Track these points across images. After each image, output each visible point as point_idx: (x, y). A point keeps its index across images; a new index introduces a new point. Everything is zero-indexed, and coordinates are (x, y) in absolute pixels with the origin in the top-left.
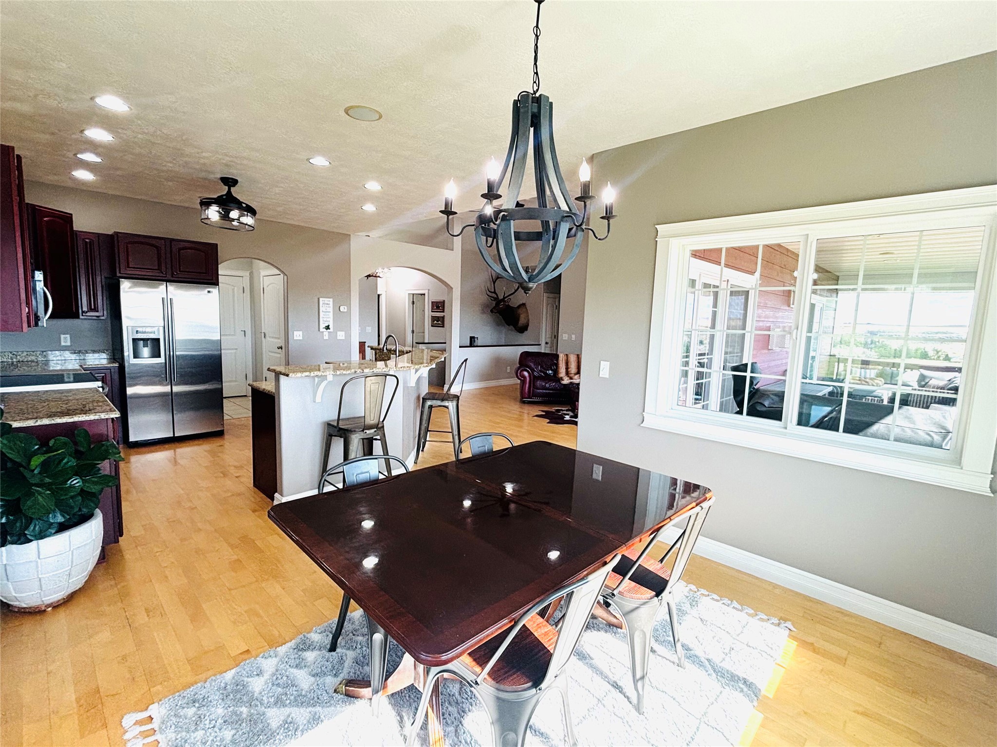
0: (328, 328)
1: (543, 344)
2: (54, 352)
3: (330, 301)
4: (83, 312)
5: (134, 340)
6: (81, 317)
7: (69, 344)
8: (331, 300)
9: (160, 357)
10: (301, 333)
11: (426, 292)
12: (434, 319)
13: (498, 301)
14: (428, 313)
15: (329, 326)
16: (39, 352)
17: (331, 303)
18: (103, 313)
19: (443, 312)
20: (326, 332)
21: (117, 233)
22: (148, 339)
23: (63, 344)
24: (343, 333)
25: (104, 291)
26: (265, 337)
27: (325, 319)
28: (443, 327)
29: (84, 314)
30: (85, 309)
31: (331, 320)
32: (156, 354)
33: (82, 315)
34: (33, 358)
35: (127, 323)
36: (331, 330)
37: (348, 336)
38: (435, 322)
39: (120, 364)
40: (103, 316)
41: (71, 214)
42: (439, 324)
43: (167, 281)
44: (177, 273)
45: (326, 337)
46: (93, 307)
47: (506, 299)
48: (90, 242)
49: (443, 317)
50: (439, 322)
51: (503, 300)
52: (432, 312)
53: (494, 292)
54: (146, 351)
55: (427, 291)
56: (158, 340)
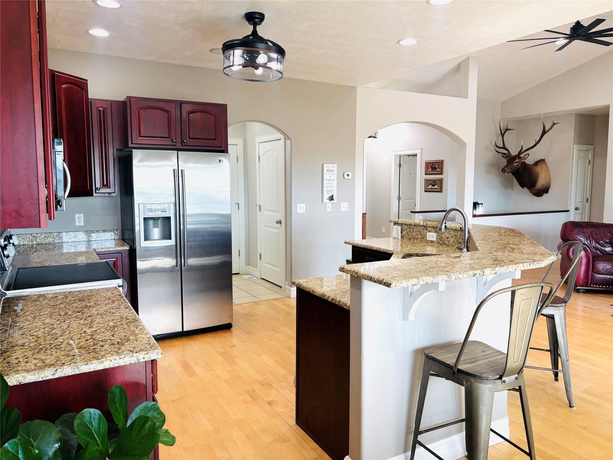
0: (331, 198)
1: (572, 210)
2: (69, 233)
3: (334, 167)
4: (96, 189)
5: (145, 219)
6: (94, 194)
7: (82, 224)
8: (335, 165)
9: (171, 239)
10: (304, 205)
11: (418, 152)
12: (428, 182)
13: (511, 159)
14: (420, 176)
15: (332, 196)
16: (56, 234)
17: (335, 169)
18: (114, 188)
19: (441, 174)
20: (329, 204)
21: (129, 98)
22: (159, 218)
23: (77, 224)
24: (347, 204)
25: (116, 164)
26: (260, 210)
27: (329, 189)
28: (441, 192)
29: (97, 191)
30: (98, 185)
31: (335, 189)
32: (167, 236)
33: (96, 193)
34: (51, 240)
35: (138, 199)
36: (335, 201)
37: (352, 206)
38: (430, 186)
39: (131, 247)
40: (115, 193)
41: (87, 80)
42: (435, 188)
43: (178, 150)
44: (187, 140)
45: (329, 210)
46: (105, 184)
47: (522, 156)
48: (104, 110)
49: (441, 181)
50: (436, 187)
51: (518, 156)
52: (426, 174)
53: (504, 148)
54: (156, 232)
55: (420, 151)
56: (169, 218)
